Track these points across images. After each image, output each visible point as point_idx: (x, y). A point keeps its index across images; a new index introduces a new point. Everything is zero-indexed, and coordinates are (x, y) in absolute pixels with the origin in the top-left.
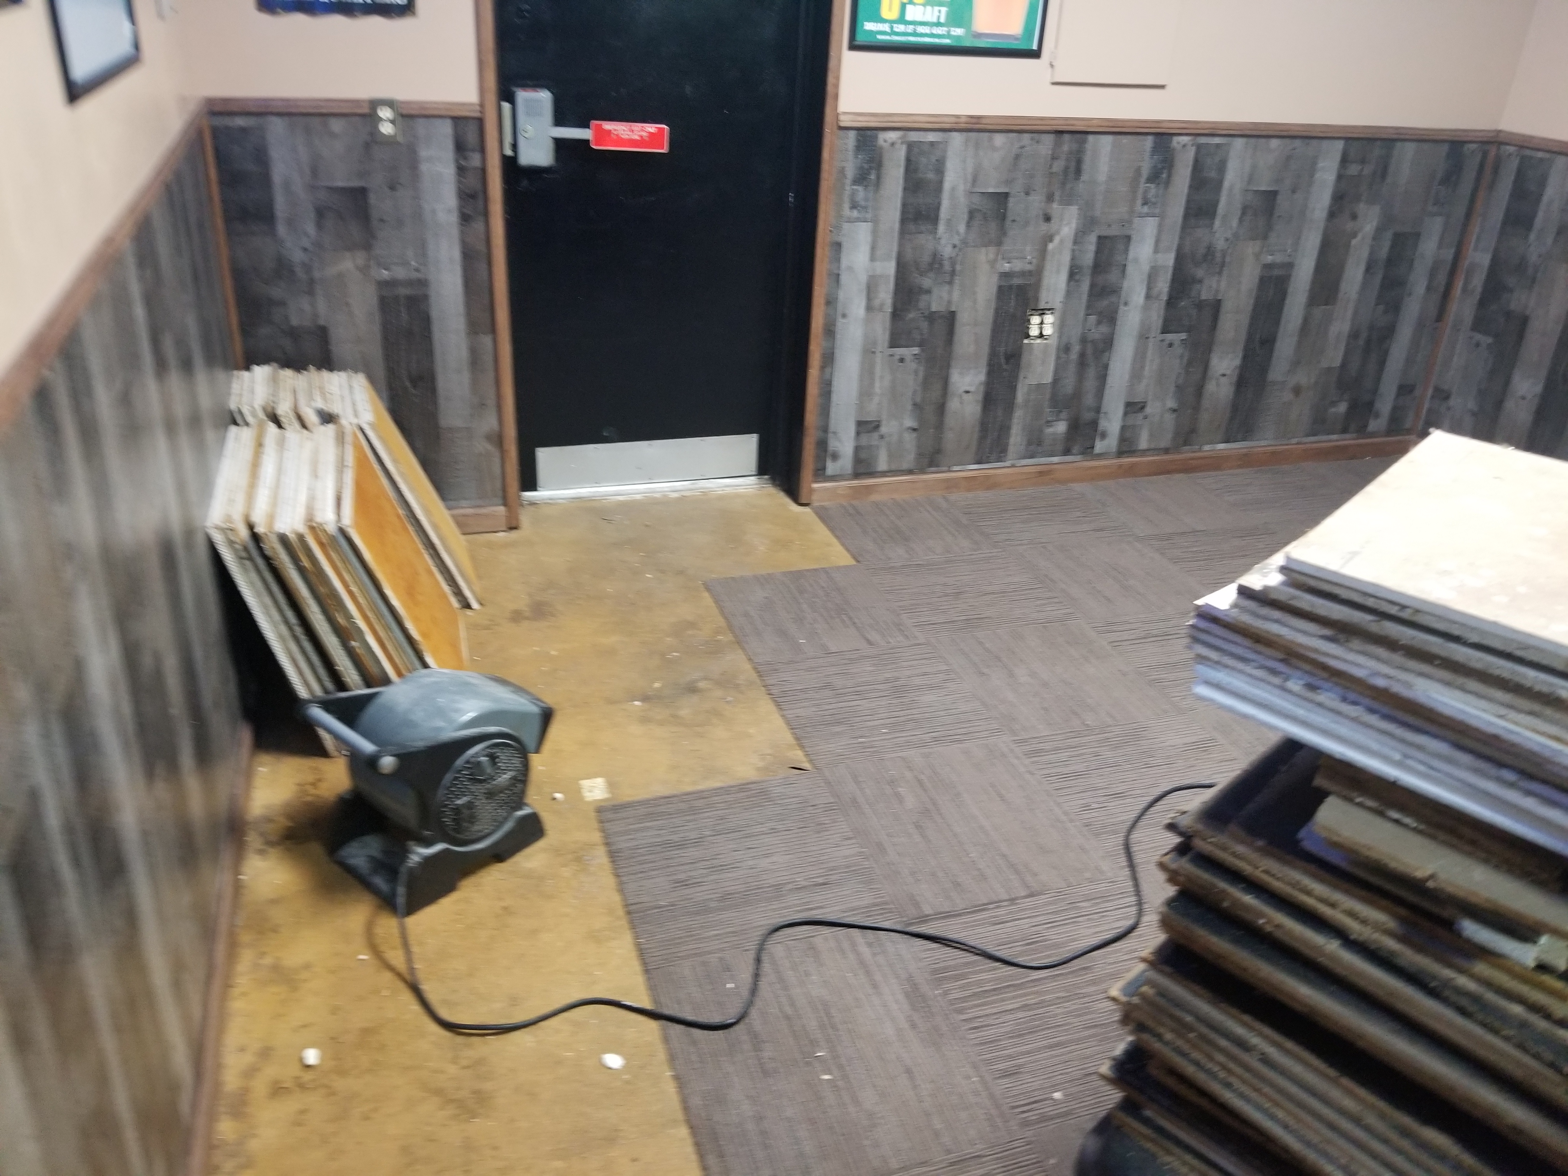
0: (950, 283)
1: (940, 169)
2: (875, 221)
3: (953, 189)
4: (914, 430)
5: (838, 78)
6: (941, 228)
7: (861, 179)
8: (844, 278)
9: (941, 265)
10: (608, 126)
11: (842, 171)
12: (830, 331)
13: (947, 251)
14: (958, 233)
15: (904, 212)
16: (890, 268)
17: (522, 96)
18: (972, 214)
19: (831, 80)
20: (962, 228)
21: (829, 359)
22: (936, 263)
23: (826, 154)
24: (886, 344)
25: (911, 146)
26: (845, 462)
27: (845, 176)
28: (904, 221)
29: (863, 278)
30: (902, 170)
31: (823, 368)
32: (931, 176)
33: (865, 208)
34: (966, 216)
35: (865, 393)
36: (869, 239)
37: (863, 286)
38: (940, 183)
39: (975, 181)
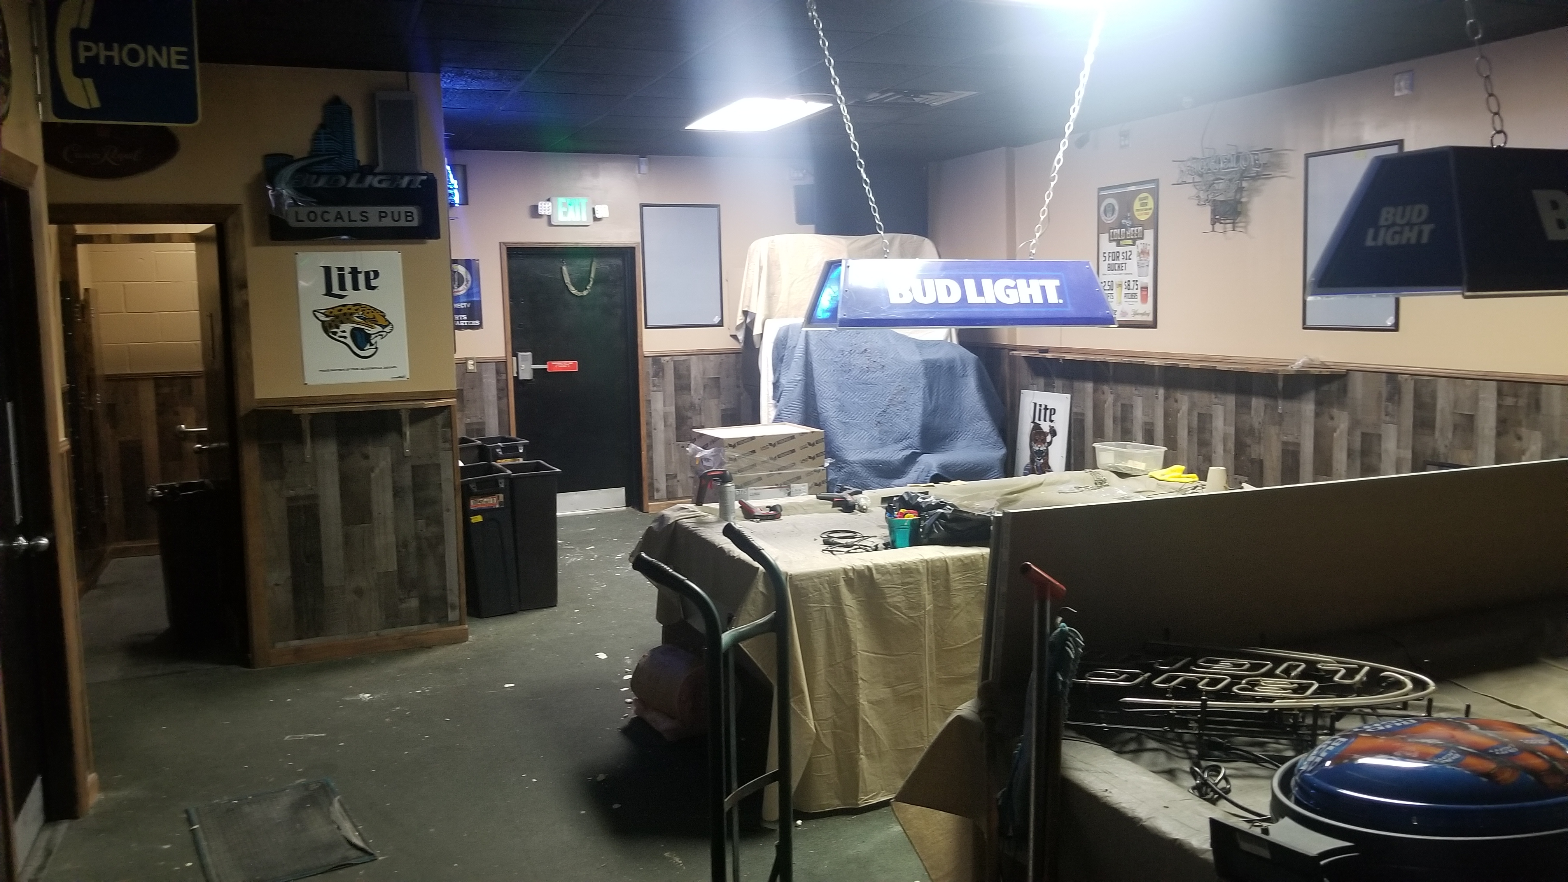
0: (700, 414)
1: (688, 369)
2: (664, 391)
3: (695, 377)
4: (693, 477)
5: (642, 339)
6: (692, 392)
7: (656, 375)
8: (653, 414)
9: (695, 407)
10: (554, 363)
11: (648, 373)
12: (649, 436)
13: (697, 401)
14: (700, 394)
15: (676, 387)
16: (673, 409)
17: (520, 354)
18: (705, 387)
19: (639, 340)
20: (702, 392)
21: (650, 447)
22: (692, 406)
23: (640, 367)
24: (675, 441)
25: (675, 362)
26: (663, 493)
27: (649, 375)
28: (676, 390)
29: (662, 414)
30: (673, 371)
31: (648, 451)
32: (685, 372)
33: (659, 386)
34: (702, 387)
35: (668, 461)
36: (662, 398)
37: (662, 417)
38: (690, 375)
39: (704, 374)
